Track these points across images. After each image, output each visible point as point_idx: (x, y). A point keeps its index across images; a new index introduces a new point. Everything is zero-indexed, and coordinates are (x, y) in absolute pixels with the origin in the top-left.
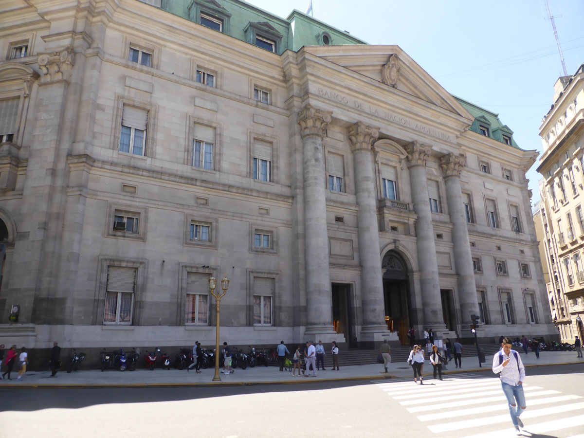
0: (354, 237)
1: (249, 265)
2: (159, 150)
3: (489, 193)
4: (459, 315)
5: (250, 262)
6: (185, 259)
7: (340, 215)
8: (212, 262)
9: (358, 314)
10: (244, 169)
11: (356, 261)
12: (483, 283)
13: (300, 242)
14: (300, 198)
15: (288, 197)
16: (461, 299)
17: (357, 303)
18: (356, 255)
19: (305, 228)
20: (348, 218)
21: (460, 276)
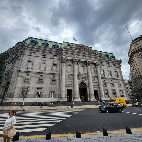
0: (73, 80)
1: (50, 87)
2: (34, 68)
3: (109, 69)
4: (99, 95)
5: (50, 86)
6: (37, 86)
8: (43, 87)
9: (73, 95)
10: (50, 70)
11: (73, 85)
12: (107, 88)
13: (60, 82)
14: (60, 74)
17: (73, 93)
18: (73, 84)
19: (61, 79)
20: (71, 77)
21: (99, 87)
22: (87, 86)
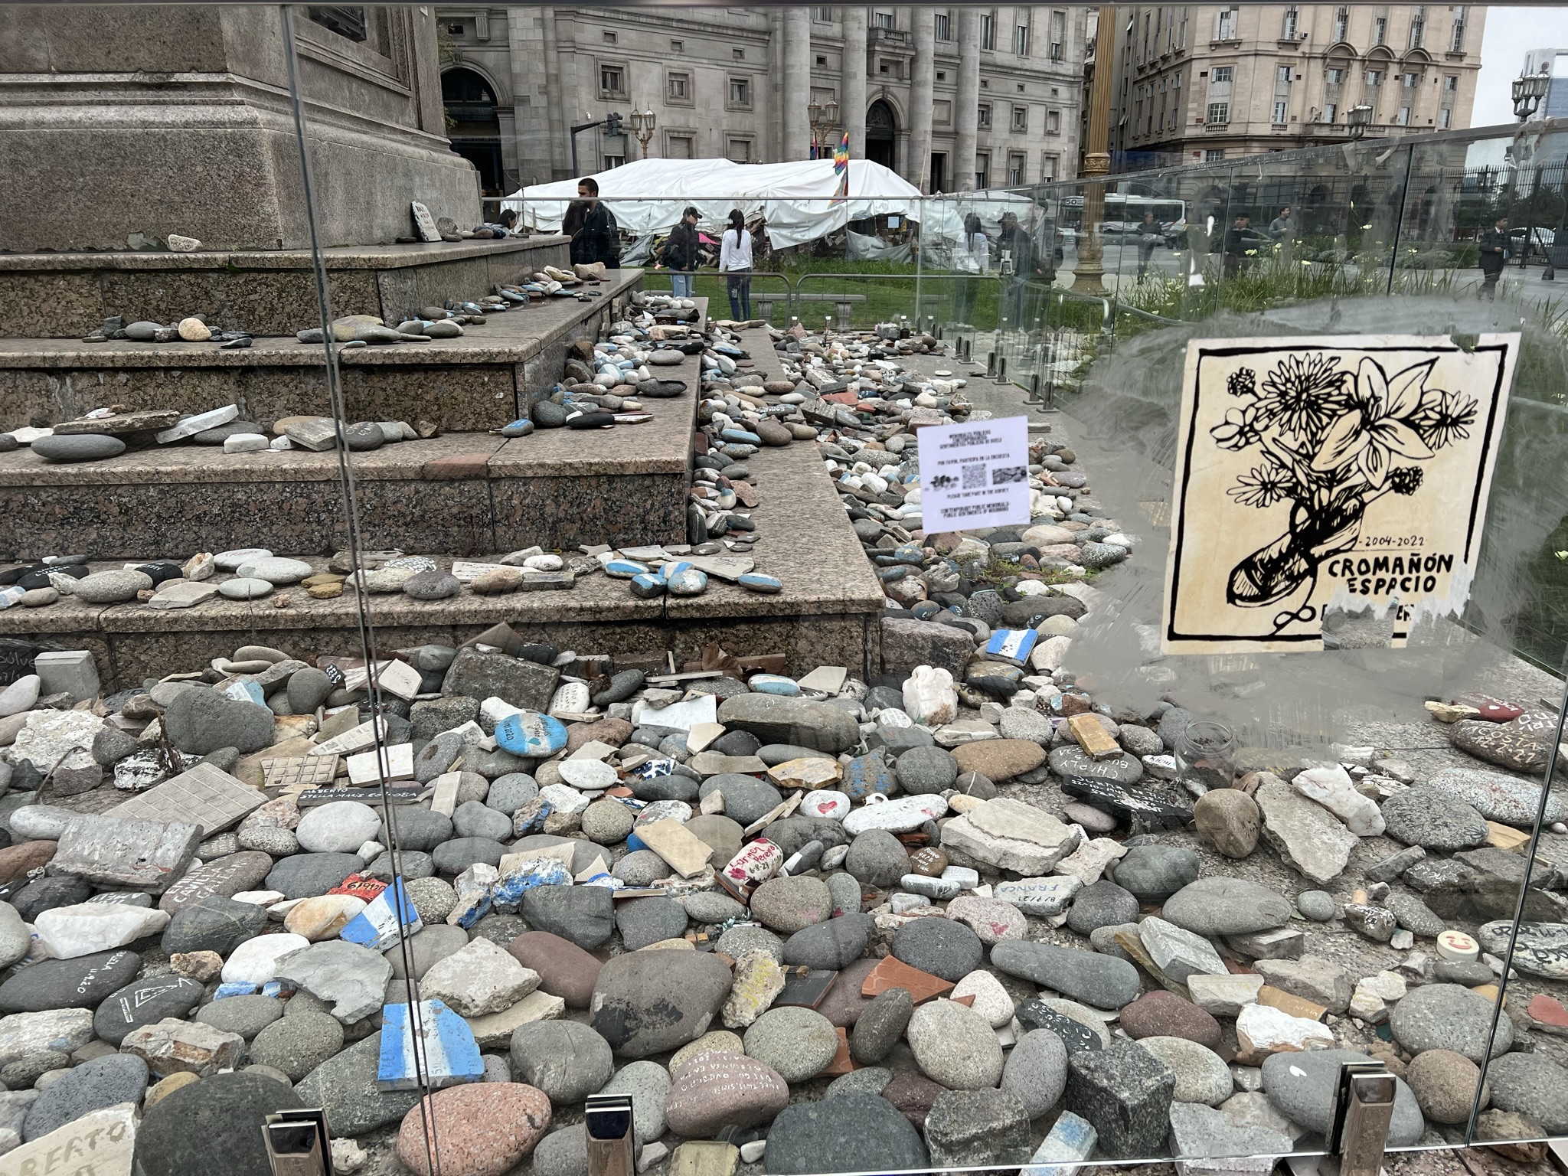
0: (836, 86)
5: (727, 123)
6: (667, 121)
7: (822, 55)
8: (690, 123)
12: (989, 143)
13: (779, 94)
14: (779, 35)
15: (764, 33)
16: (955, 167)
19: (785, 77)
20: (832, 59)
21: (956, 135)
22: (903, 123)
